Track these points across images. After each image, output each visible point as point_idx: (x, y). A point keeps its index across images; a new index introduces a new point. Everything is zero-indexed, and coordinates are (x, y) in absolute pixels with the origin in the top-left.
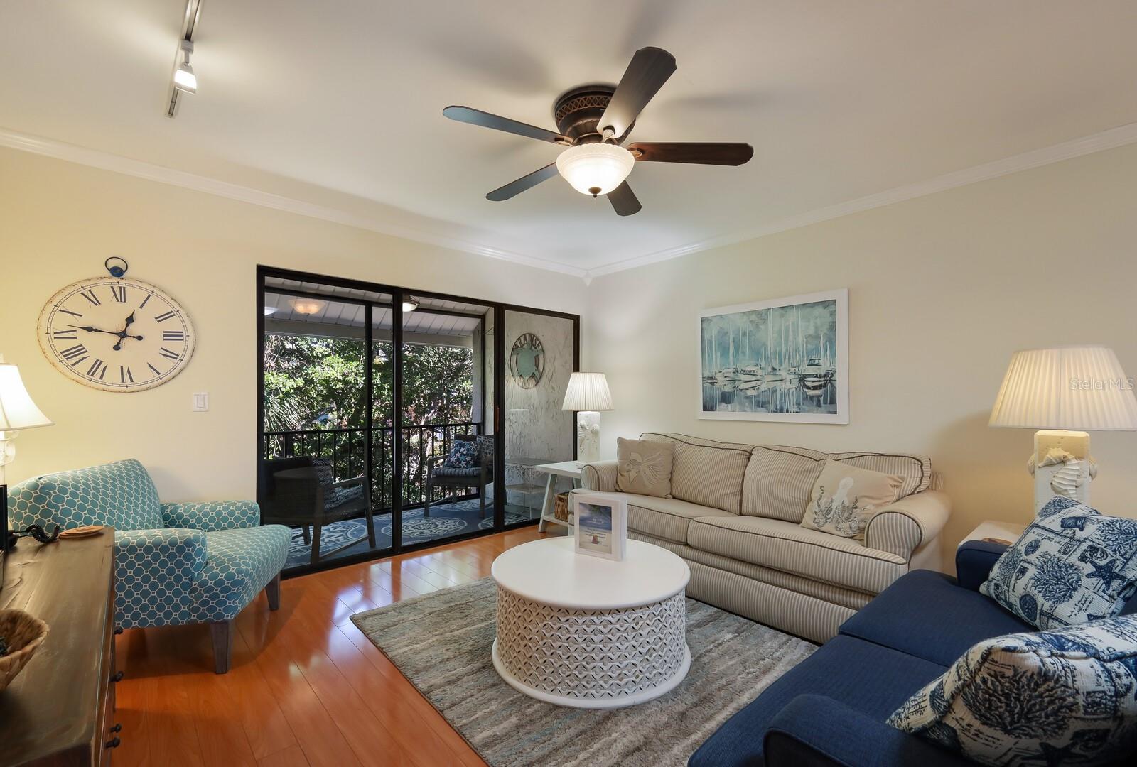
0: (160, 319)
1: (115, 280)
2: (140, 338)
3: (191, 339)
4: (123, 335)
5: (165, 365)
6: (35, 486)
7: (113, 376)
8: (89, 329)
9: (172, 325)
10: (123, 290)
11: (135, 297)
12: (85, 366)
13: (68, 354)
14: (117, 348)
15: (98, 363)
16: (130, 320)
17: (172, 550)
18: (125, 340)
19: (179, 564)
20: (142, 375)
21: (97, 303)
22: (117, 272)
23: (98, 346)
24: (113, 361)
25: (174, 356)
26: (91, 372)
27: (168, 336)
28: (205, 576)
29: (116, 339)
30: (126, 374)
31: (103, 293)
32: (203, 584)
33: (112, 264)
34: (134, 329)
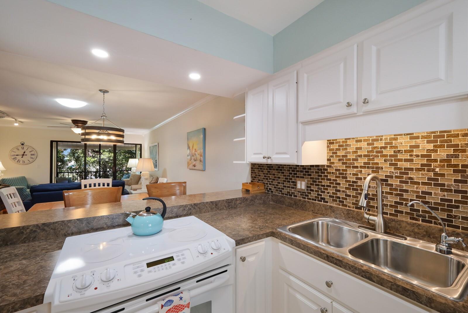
0: (30, 152)
1: (22, 146)
2: (26, 155)
3: (36, 155)
4: (23, 155)
5: (31, 160)
6: (2, 179)
7: (21, 162)
8: (17, 155)
9: (33, 153)
10: (23, 148)
11: (25, 148)
12: (16, 161)
13: (14, 159)
14: (22, 157)
15: (19, 160)
16: (24, 152)
17: (20, 189)
18: (23, 156)
19: (21, 191)
20: (27, 162)
21: (19, 150)
22: (23, 144)
23: (19, 157)
24: (21, 159)
25: (33, 158)
26: (18, 161)
27: (32, 155)
28: (25, 193)
29: (22, 156)
30: (24, 162)
31: (20, 148)
32: (25, 194)
33: (22, 143)
34: (25, 154)
